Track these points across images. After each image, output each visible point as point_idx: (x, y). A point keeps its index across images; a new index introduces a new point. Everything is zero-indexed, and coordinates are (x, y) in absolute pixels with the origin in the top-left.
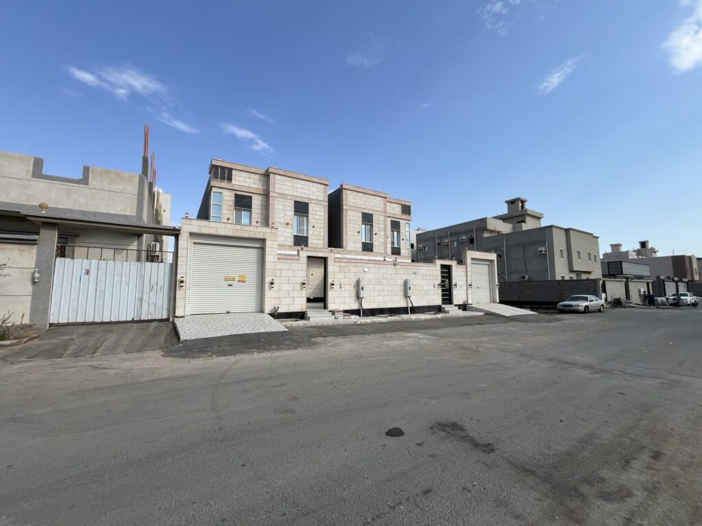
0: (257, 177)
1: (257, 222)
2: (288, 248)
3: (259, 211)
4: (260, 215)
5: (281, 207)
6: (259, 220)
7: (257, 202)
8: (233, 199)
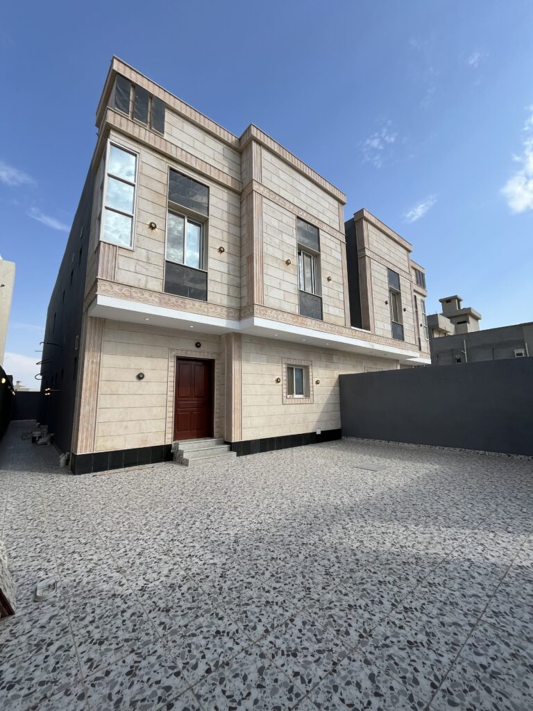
0: (219, 147)
1: (221, 250)
2: (289, 317)
3: (224, 226)
4: (225, 234)
5: (275, 223)
6: (225, 246)
7: (219, 204)
8: (165, 178)
